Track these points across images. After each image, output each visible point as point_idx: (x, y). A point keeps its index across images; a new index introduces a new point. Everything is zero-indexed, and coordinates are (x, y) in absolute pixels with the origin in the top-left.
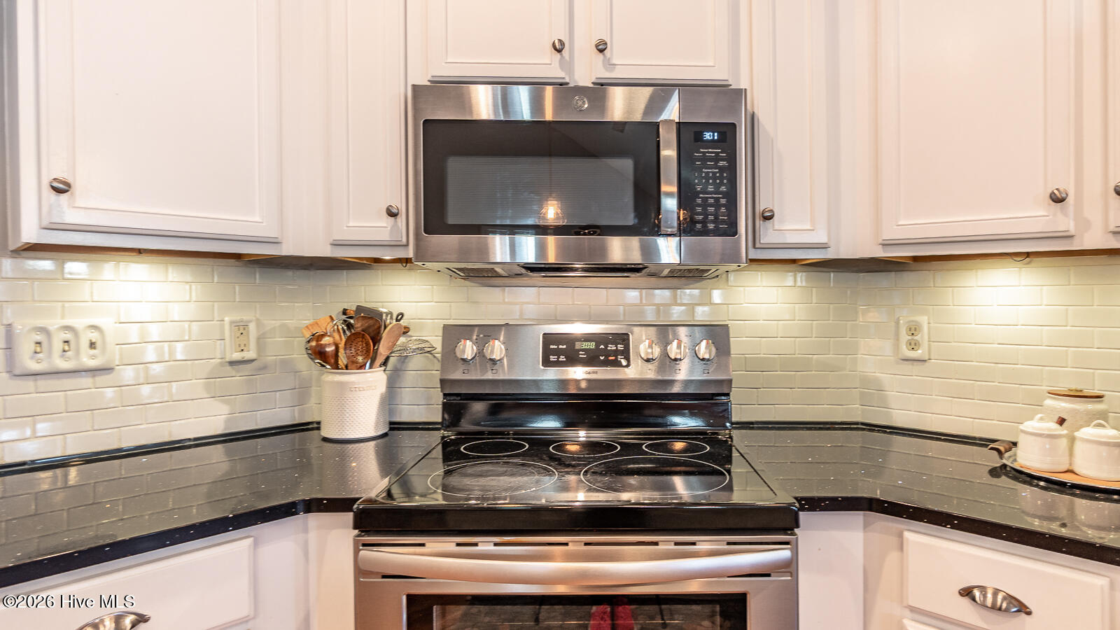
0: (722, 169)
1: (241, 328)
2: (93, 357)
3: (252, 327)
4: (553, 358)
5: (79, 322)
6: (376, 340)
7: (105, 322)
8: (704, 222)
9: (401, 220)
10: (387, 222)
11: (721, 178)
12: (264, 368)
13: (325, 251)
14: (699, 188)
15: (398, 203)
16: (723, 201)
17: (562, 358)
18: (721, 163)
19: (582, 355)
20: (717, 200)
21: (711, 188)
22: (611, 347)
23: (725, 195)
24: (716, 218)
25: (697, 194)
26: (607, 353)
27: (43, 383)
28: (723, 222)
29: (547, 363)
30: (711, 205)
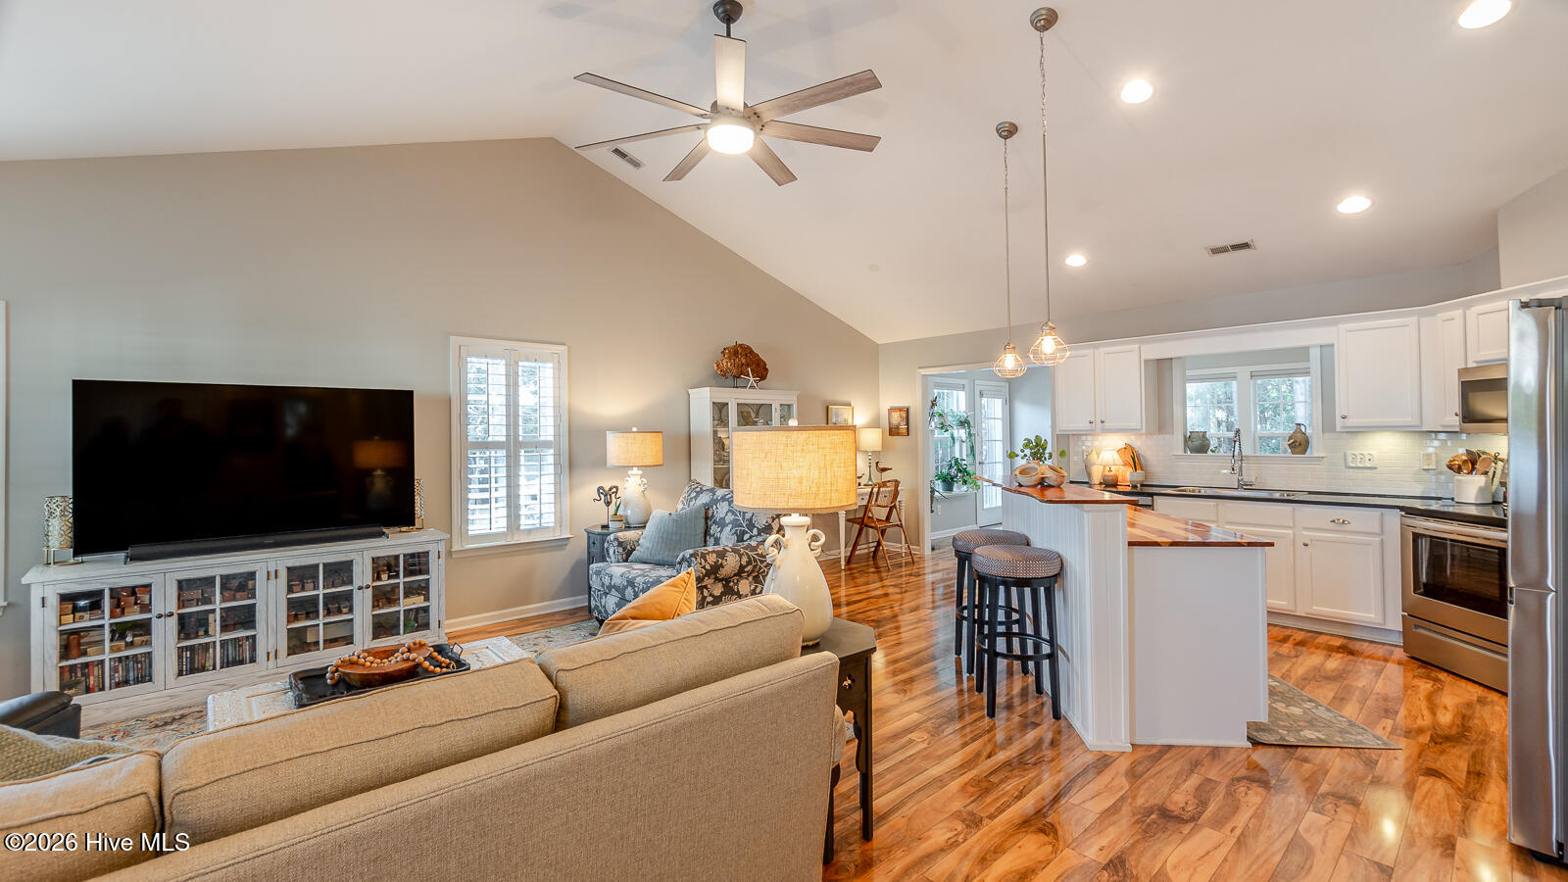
1: (1428, 456)
2: (1371, 463)
3: (1433, 456)
5: (1364, 453)
6: (1474, 463)
7: (1372, 453)
10: (1451, 416)
12: (1441, 473)
15: (1456, 412)
27: (1357, 470)
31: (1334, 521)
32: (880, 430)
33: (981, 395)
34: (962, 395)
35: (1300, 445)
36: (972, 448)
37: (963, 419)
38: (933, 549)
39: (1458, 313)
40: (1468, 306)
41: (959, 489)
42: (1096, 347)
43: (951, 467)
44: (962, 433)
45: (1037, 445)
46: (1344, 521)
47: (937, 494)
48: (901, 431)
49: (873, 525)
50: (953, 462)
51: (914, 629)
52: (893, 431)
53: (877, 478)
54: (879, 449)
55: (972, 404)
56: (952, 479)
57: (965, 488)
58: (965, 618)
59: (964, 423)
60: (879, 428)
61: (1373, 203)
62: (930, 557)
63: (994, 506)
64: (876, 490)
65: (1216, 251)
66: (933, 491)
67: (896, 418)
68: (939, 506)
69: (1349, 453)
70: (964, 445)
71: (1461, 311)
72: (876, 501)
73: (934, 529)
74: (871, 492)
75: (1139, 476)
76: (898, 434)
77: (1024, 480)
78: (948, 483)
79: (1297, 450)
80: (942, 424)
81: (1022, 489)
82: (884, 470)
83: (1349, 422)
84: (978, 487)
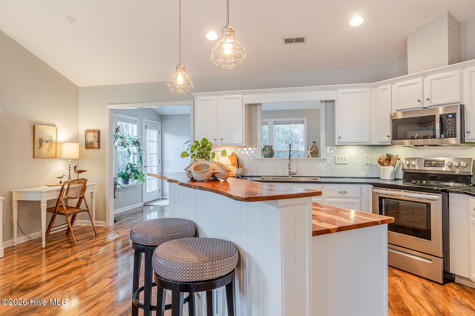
0: (453, 123)
1: (367, 157)
2: (345, 162)
3: (370, 158)
4: (426, 165)
5: (343, 156)
6: (390, 160)
7: (346, 156)
8: (449, 135)
9: (390, 137)
10: (388, 138)
11: (453, 125)
12: (372, 166)
13: (378, 144)
14: (447, 128)
15: (390, 135)
16: (453, 130)
17: (428, 165)
18: (453, 122)
19: (433, 165)
20: (452, 130)
21: (450, 127)
22: (440, 163)
23: (454, 129)
24: (452, 133)
25: (447, 129)
26: (439, 164)
27: (339, 165)
28: (453, 135)
29: (425, 166)
30: (450, 131)
31: (340, 192)
32: (78, 144)
33: (146, 127)
34: (135, 126)
35: (315, 153)
36: (141, 158)
37: (135, 141)
38: (115, 221)
39: (388, 86)
40: (393, 83)
41: (132, 182)
42: (219, 95)
43: (127, 169)
44: (134, 149)
45: (203, 147)
46: (344, 192)
47: (118, 186)
48: (94, 146)
49: (63, 212)
50: (129, 166)
51: (95, 305)
52: (89, 146)
53: (74, 176)
54: (78, 158)
55: (141, 132)
56: (128, 176)
57: (136, 181)
58: (140, 306)
59: (136, 143)
60: (78, 143)
61: (365, 21)
62: (113, 228)
63: (152, 190)
64: (66, 187)
65: (288, 41)
66: (116, 184)
67: (91, 138)
68: (120, 193)
69: (336, 156)
70: (136, 156)
71: (390, 85)
72: (66, 194)
73: (115, 208)
74: (62, 189)
75: (240, 171)
76: (93, 148)
77: (196, 175)
78: (126, 178)
79: (314, 155)
80: (122, 143)
81: (195, 184)
82: (80, 172)
83: (342, 140)
84: (143, 180)
